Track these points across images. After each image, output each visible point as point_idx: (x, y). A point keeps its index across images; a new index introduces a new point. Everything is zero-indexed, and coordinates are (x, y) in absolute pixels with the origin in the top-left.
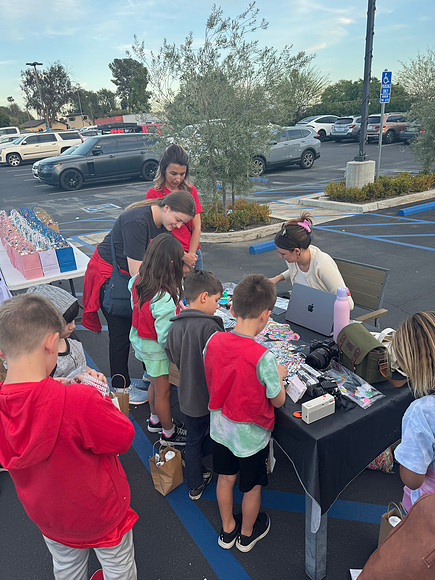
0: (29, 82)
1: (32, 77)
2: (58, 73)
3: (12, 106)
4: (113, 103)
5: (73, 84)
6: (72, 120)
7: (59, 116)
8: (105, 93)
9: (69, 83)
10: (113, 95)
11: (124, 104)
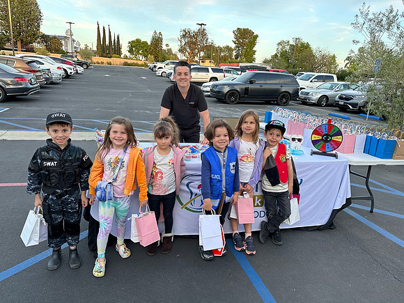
0: (184, 36)
1: (186, 33)
2: (202, 33)
3: (168, 50)
4: (231, 55)
5: (209, 40)
6: (202, 62)
7: (196, 59)
8: (228, 48)
9: (207, 39)
10: (233, 50)
11: (237, 57)
